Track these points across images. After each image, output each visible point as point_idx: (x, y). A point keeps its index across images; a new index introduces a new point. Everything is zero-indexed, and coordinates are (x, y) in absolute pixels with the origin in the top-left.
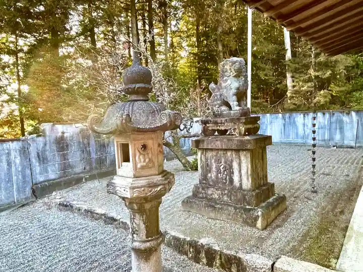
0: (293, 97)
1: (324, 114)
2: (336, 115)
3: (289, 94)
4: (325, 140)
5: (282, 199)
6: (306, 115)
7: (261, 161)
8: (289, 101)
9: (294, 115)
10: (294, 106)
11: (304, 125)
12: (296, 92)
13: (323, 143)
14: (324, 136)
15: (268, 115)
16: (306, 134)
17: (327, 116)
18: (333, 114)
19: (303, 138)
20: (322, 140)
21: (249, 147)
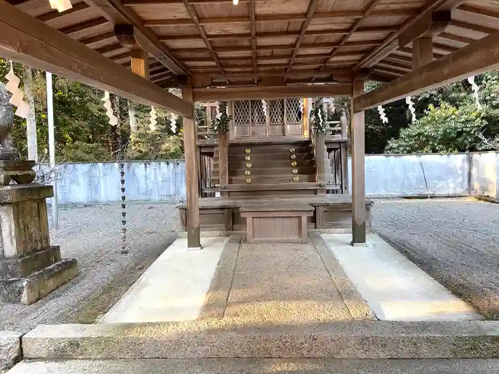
0: (138, 142)
1: (168, 164)
2: (180, 165)
3: (132, 137)
4: (170, 195)
5: (71, 264)
6: (148, 165)
7: (36, 219)
8: (133, 147)
9: (134, 164)
10: (139, 154)
11: (146, 177)
12: (140, 136)
13: (169, 199)
14: (170, 192)
15: (100, 164)
16: (149, 188)
17: (171, 165)
18: (178, 164)
19: (145, 194)
20: (167, 196)
21: (9, 199)
